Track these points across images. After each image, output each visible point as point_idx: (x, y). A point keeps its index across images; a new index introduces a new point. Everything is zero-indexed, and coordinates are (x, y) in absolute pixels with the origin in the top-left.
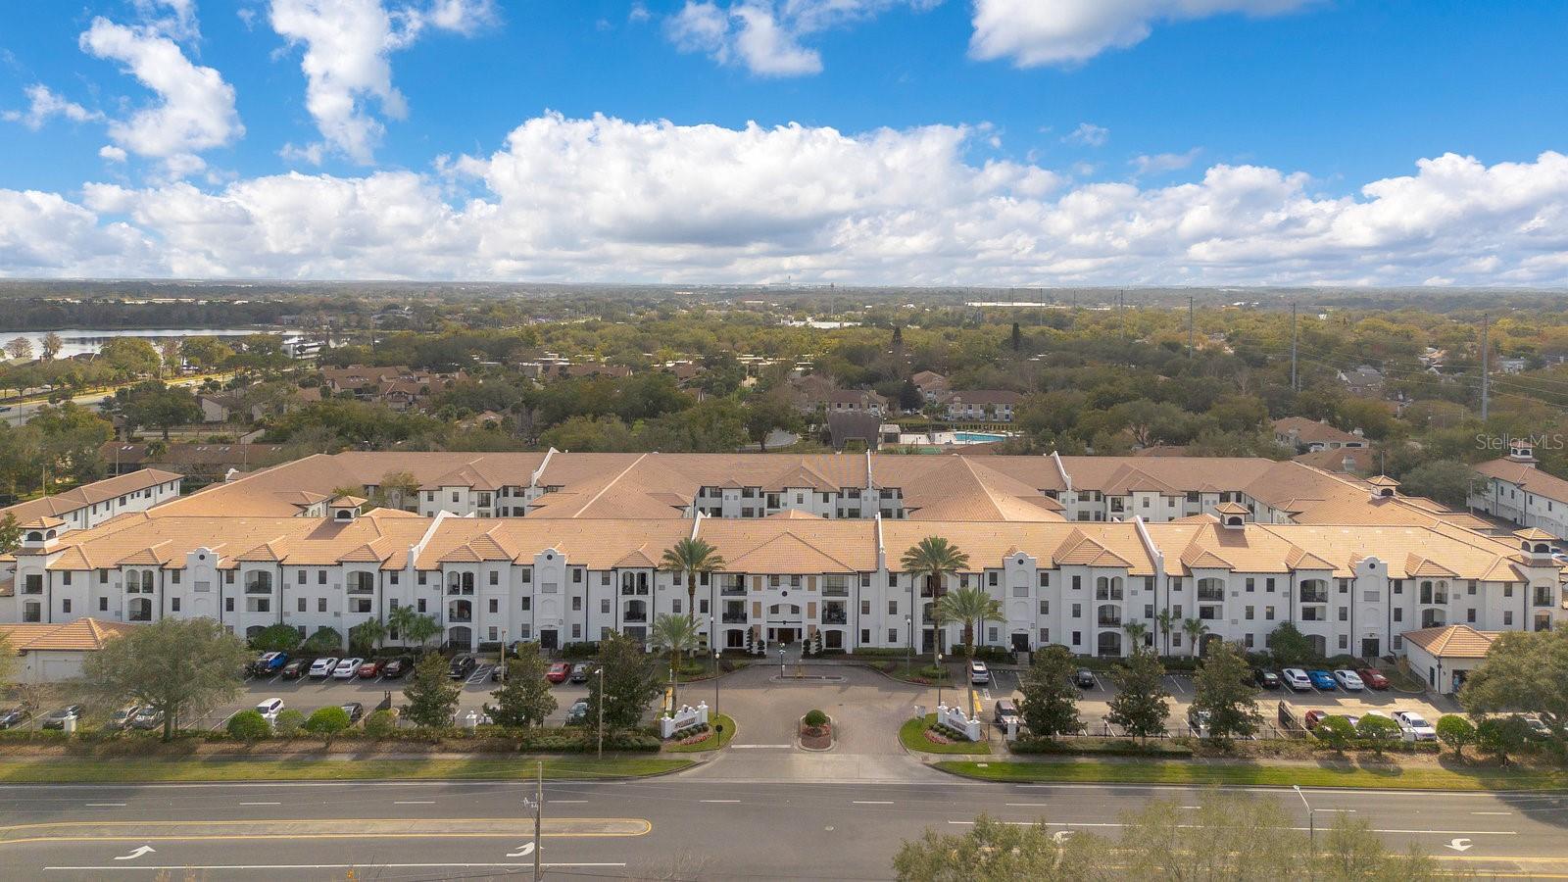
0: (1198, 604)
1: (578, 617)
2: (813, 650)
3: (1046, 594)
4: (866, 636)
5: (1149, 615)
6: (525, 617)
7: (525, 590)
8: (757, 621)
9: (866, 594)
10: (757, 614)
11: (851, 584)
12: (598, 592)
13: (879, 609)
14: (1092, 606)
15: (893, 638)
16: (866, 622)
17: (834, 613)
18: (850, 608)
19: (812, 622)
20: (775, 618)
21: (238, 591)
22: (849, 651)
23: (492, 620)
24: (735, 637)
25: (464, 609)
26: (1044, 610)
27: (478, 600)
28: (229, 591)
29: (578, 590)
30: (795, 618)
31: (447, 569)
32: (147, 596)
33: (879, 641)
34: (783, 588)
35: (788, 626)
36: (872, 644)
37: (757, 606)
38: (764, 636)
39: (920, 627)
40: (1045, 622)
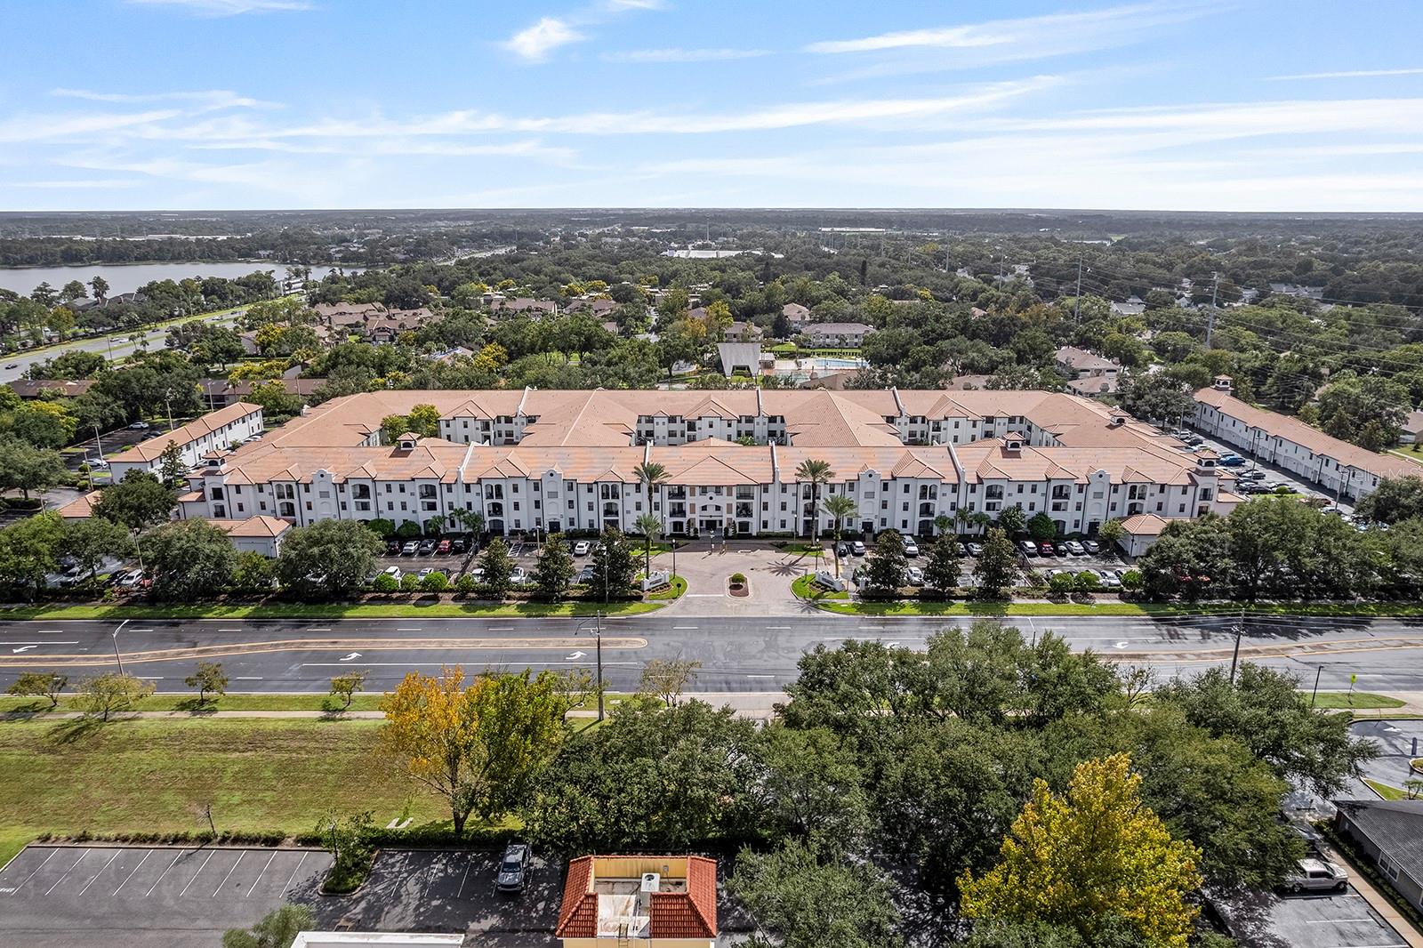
0: (985, 501)
1: (573, 513)
2: (730, 534)
3: (887, 496)
4: (765, 525)
5: (953, 508)
6: (537, 513)
7: (536, 496)
8: (693, 516)
9: (765, 497)
10: (693, 511)
11: (756, 491)
12: (586, 498)
13: (774, 507)
14: (916, 503)
15: (783, 525)
16: (765, 516)
17: (745, 510)
18: (755, 506)
19: (729, 516)
20: (704, 513)
21: (348, 495)
22: (754, 534)
23: (515, 515)
24: (678, 526)
25: (497, 509)
26: (884, 506)
27: (507, 502)
28: (342, 497)
29: (572, 496)
30: (718, 513)
31: (484, 483)
32: (290, 501)
33: (775, 528)
34: (709, 495)
35: (713, 519)
36: (769, 529)
37: (693, 506)
38: (698, 526)
39: (802, 519)
40: (885, 513)
